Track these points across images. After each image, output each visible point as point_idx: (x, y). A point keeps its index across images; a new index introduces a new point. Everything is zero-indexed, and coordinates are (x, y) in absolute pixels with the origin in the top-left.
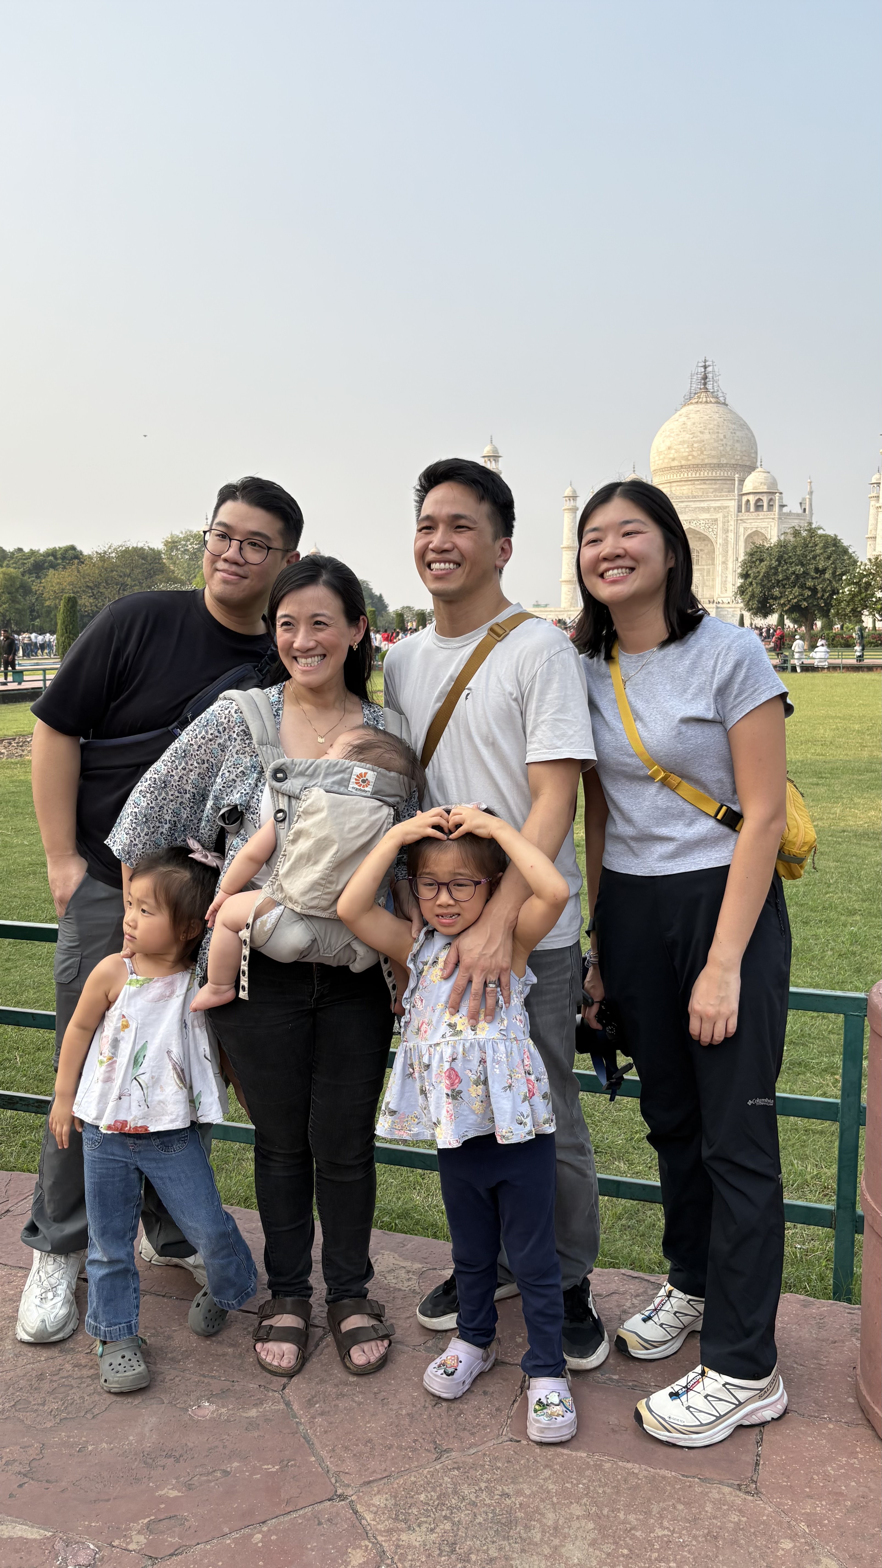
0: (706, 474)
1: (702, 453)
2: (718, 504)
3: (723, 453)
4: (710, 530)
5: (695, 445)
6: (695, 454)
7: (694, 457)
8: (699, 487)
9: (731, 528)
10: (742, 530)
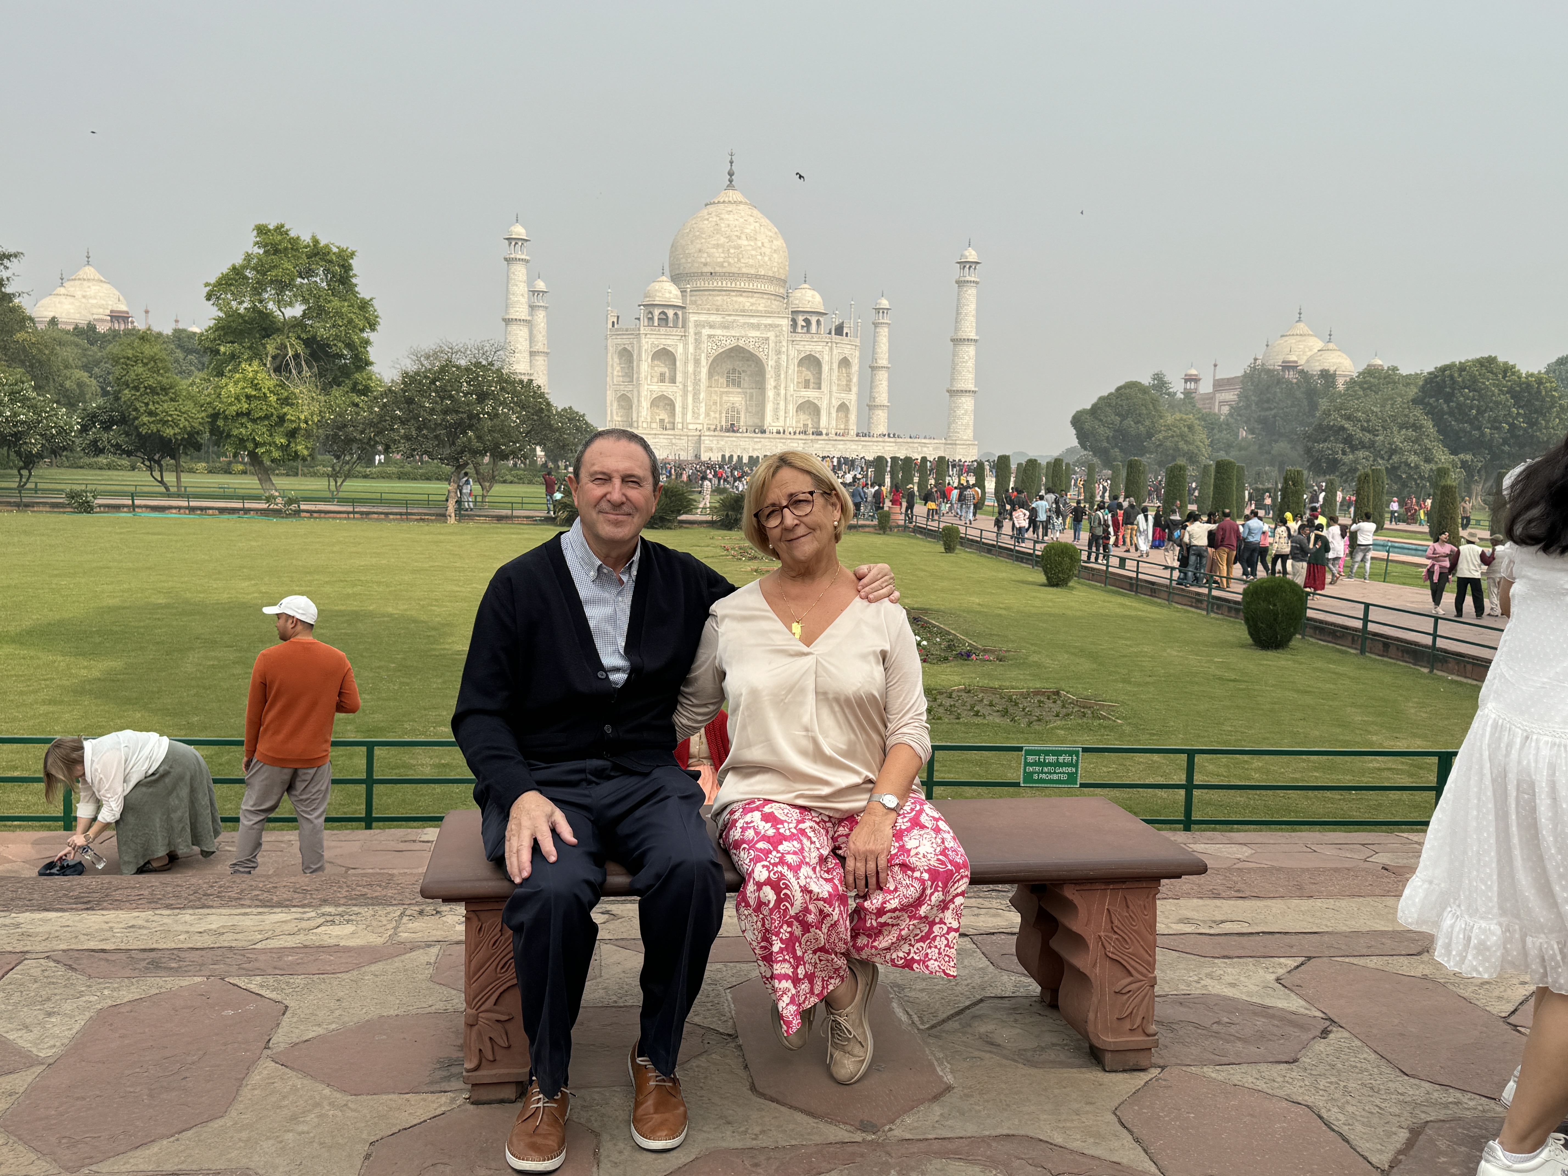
0: (742, 285)
1: (739, 260)
2: (769, 321)
3: (761, 263)
4: (761, 350)
5: (732, 251)
6: (730, 260)
7: (729, 264)
8: (734, 299)
9: (784, 349)
10: (793, 353)
